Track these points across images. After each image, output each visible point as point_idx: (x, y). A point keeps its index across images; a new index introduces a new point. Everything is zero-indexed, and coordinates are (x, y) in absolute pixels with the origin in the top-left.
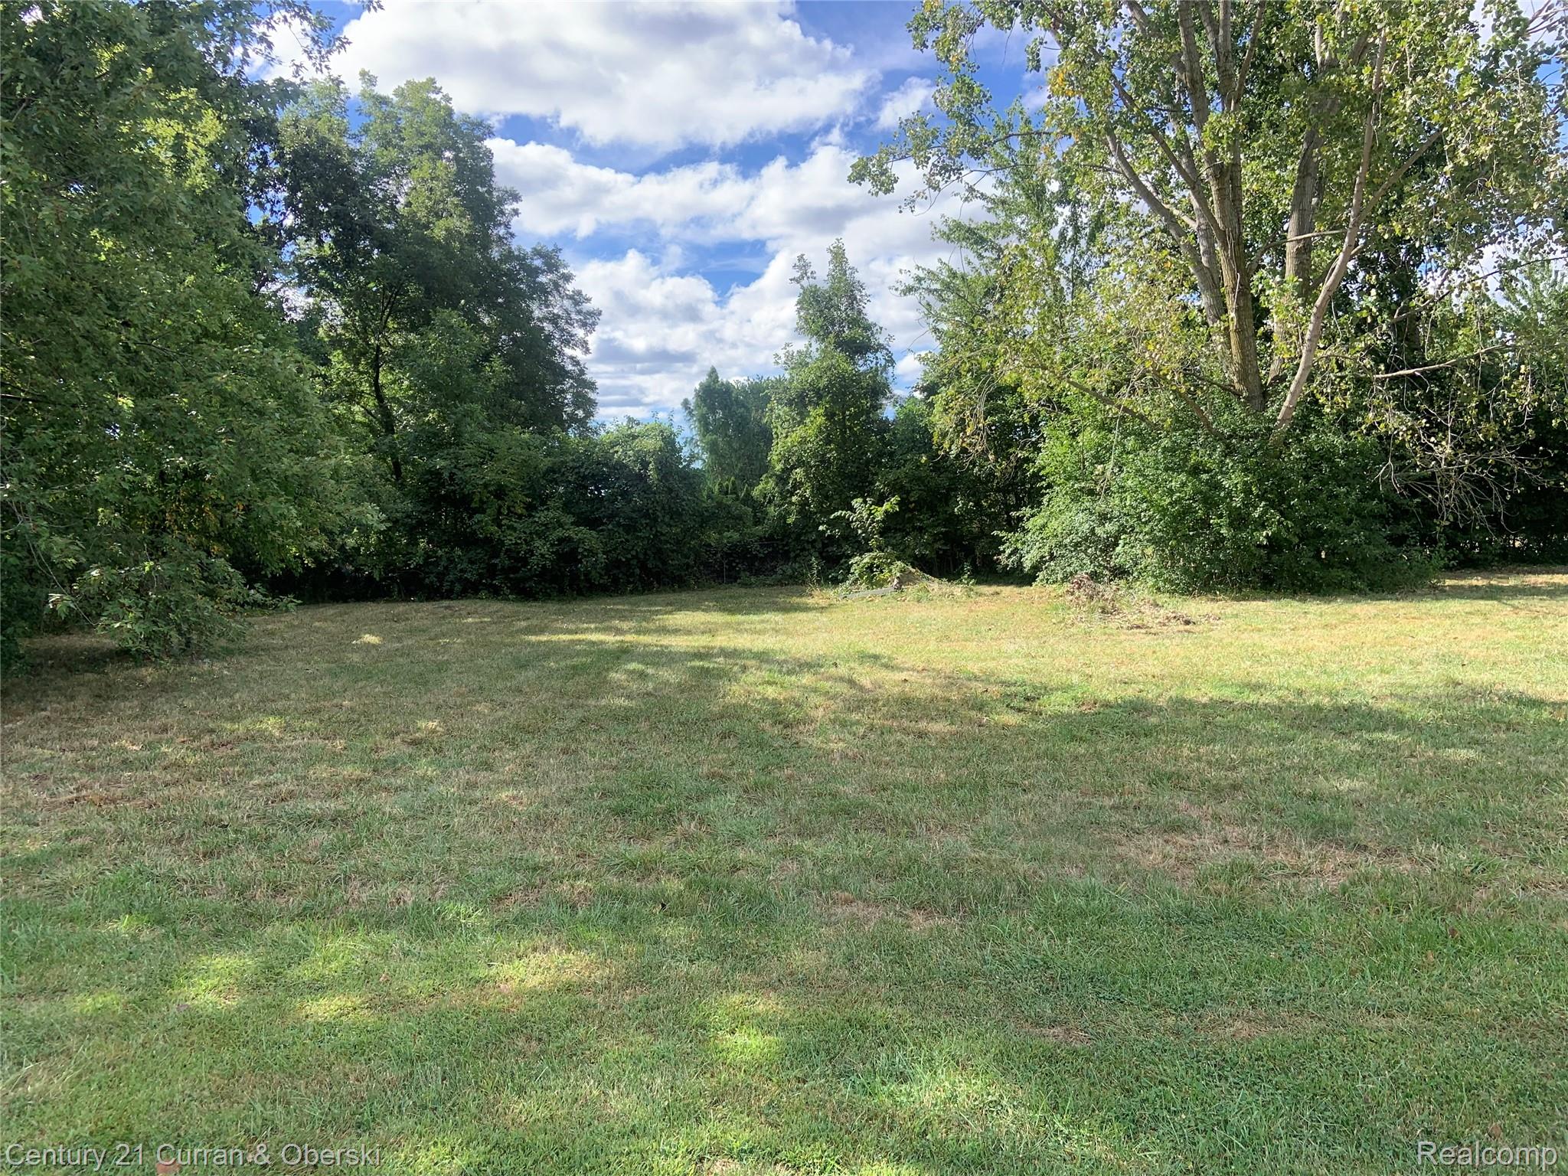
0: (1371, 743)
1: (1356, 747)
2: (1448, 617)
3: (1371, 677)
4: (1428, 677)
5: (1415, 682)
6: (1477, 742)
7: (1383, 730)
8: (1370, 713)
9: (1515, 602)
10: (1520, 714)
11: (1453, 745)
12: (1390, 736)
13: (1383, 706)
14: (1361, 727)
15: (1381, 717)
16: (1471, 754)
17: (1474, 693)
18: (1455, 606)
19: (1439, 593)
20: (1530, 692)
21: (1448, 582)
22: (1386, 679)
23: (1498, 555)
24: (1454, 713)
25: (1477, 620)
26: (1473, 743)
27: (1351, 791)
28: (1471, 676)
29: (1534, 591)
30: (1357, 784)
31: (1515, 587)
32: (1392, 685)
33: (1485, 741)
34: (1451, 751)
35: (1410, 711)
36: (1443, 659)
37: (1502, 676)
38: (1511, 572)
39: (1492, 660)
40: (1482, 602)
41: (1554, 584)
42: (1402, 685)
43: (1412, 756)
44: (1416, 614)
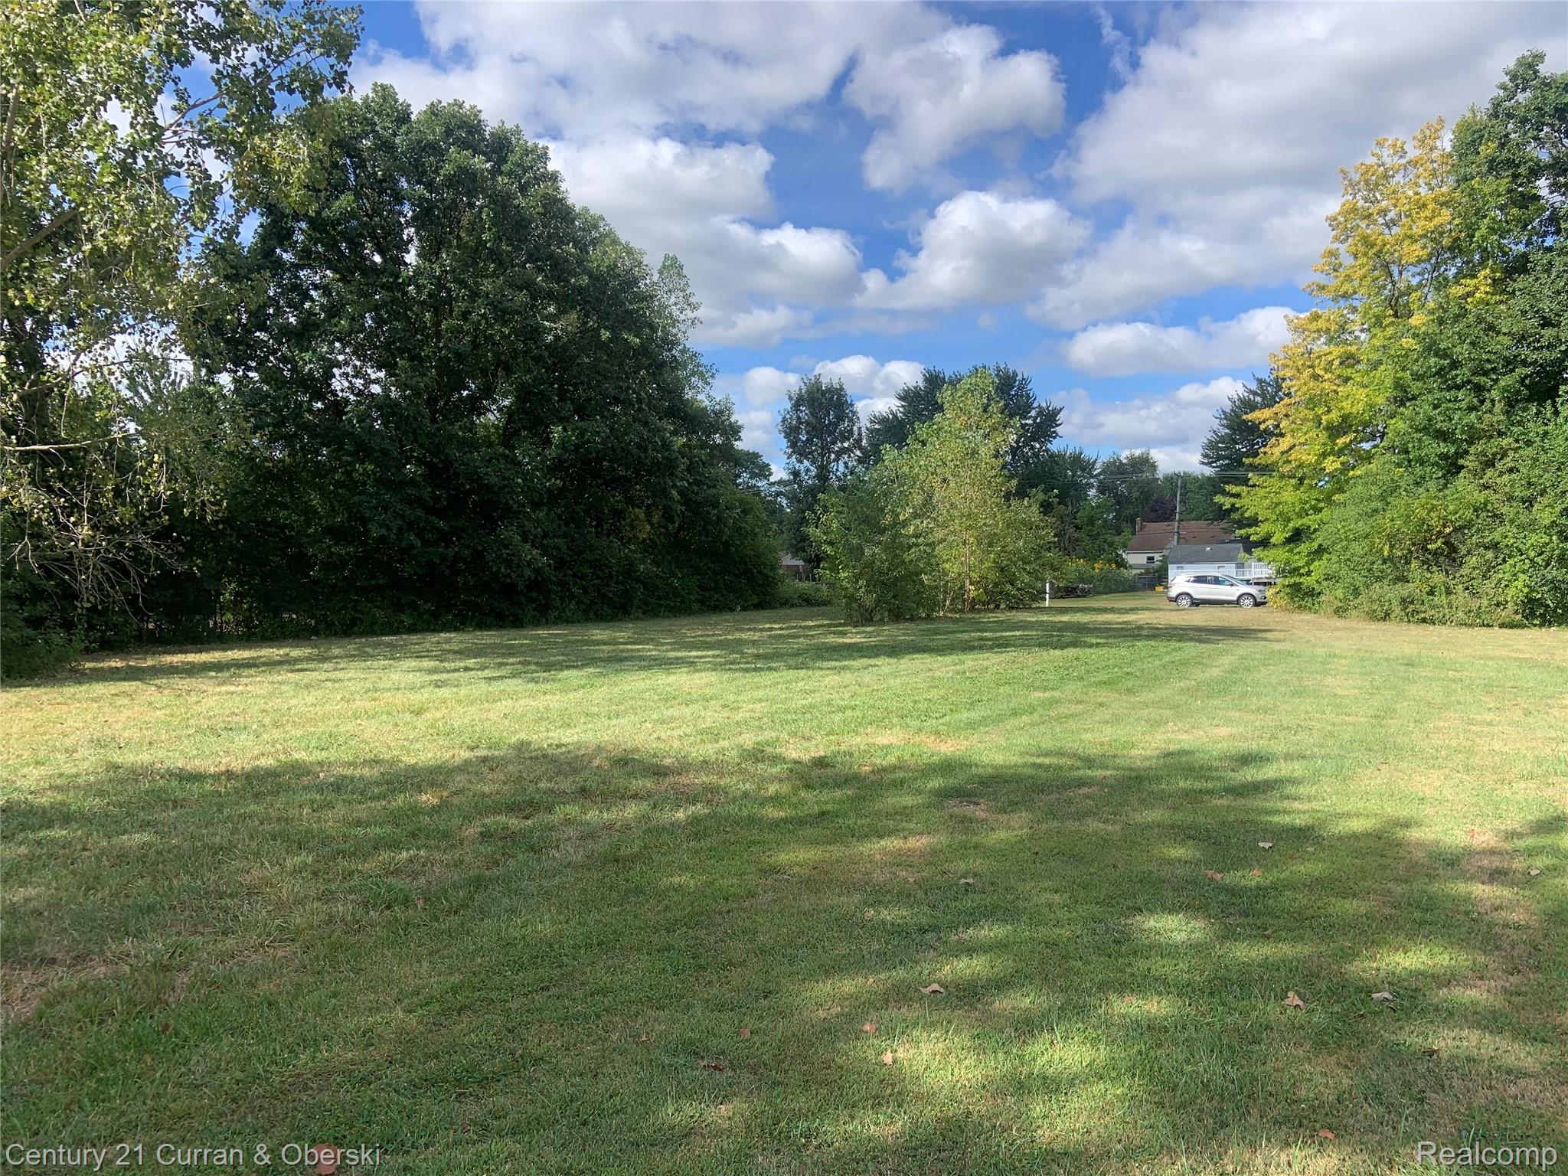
0: (39, 843)
1: (23, 850)
2: (94, 700)
3: (25, 771)
4: (87, 763)
5: (74, 770)
6: (148, 824)
7: (50, 825)
8: (31, 811)
9: (158, 682)
10: (183, 789)
11: (125, 832)
12: (58, 833)
13: (44, 800)
14: (23, 827)
15: (44, 812)
16: (146, 837)
17: (136, 774)
18: (99, 689)
19: (82, 677)
20: (188, 767)
21: (88, 665)
22: (42, 771)
23: (134, 637)
24: (120, 798)
25: (126, 701)
26: (145, 825)
27: (27, 900)
28: (129, 758)
29: (172, 671)
30: (32, 892)
31: (154, 666)
32: (50, 777)
33: (156, 823)
34: (125, 837)
35: (75, 802)
36: (99, 743)
37: (160, 754)
38: (146, 652)
39: (147, 740)
40: (126, 684)
41: (188, 663)
42: (61, 775)
43: (84, 849)
44: (60, 699)
